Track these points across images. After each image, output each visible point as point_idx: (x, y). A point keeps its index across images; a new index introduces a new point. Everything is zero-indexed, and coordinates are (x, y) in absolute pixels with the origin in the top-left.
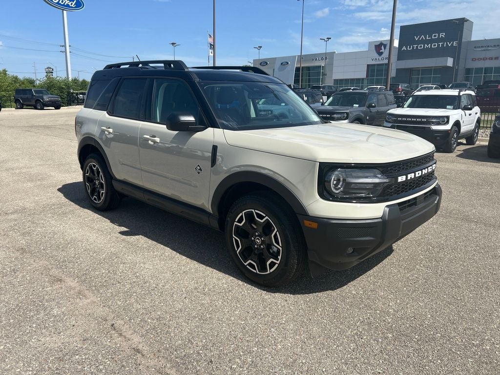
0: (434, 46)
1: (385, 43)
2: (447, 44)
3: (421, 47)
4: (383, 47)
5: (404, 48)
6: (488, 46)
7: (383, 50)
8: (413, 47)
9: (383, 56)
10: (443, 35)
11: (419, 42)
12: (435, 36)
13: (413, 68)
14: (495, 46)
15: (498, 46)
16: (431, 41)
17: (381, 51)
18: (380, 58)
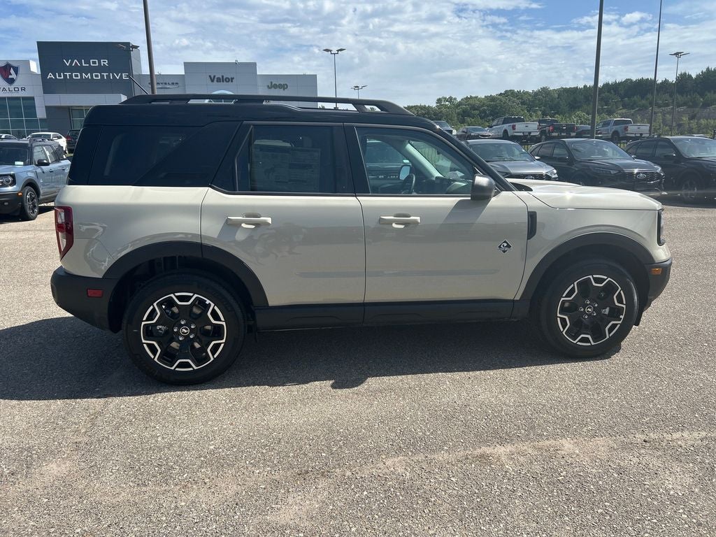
0: (97, 76)
1: (15, 65)
2: (113, 75)
3: (77, 76)
4: (12, 71)
5: (50, 76)
6: (166, 84)
7: (13, 76)
8: (65, 76)
9: (16, 84)
10: (105, 62)
11: (72, 69)
12: (94, 63)
13: (72, 106)
14: (173, 84)
15: (177, 83)
16: (91, 70)
17: (10, 77)
18: (12, 88)
